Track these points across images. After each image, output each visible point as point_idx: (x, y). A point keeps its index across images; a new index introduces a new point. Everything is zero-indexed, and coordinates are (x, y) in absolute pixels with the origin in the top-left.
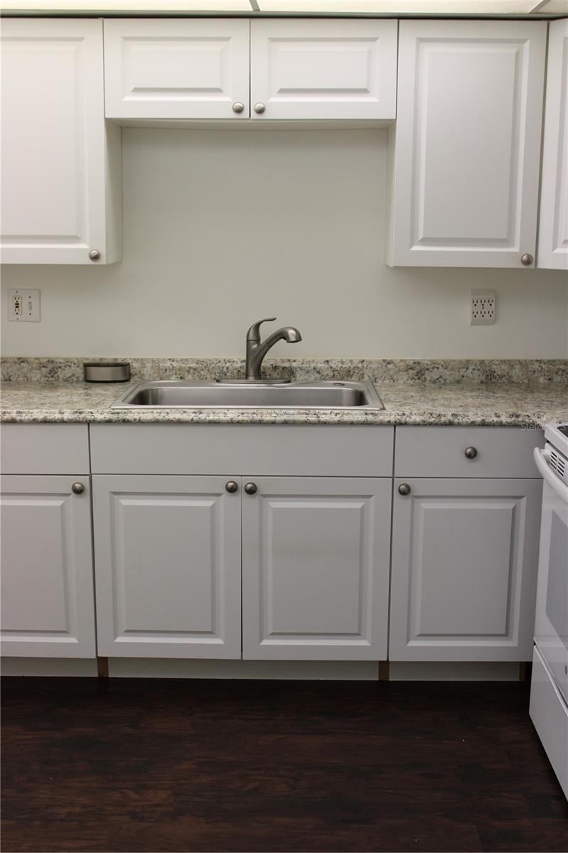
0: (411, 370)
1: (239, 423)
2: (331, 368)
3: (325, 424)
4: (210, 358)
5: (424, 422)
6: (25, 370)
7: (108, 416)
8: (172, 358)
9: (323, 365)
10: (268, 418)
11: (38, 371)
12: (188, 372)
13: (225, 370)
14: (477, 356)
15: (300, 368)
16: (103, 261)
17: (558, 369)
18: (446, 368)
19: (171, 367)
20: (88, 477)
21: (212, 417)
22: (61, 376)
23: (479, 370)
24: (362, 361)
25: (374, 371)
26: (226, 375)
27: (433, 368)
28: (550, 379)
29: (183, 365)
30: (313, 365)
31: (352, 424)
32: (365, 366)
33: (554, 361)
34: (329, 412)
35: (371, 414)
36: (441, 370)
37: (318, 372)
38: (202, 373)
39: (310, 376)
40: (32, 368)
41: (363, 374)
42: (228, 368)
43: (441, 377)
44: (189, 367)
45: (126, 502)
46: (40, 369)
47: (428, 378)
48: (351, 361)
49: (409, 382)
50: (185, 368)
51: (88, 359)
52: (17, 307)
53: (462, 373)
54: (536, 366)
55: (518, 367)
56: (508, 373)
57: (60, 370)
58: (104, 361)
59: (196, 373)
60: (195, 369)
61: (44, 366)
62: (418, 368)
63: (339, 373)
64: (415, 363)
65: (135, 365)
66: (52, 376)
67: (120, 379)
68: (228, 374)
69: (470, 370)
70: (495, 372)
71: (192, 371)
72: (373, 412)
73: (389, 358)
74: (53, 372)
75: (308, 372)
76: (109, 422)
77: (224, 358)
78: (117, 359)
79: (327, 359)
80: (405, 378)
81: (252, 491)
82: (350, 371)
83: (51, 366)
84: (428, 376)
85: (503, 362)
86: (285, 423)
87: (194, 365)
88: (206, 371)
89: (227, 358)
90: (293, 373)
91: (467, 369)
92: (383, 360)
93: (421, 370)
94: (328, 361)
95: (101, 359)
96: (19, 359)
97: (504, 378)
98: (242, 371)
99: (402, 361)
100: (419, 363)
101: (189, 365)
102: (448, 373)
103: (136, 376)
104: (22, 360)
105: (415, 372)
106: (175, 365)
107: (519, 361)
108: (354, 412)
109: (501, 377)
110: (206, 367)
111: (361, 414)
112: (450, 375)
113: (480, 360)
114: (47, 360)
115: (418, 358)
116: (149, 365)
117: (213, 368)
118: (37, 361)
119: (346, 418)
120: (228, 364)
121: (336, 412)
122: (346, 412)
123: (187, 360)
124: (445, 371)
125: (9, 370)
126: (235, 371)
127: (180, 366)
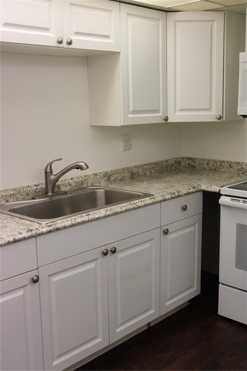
0: (105, 177)
1: (108, 216)
2: (75, 181)
5: (171, 197)
7: (48, 229)
9: (71, 181)
12: (10, 197)
13: (28, 192)
14: (125, 166)
15: (62, 184)
17: (153, 167)
18: (118, 174)
21: (96, 216)
23: (128, 172)
24: (86, 176)
25: (92, 180)
26: (29, 195)
27: (113, 174)
28: (150, 172)
30: (67, 181)
31: (149, 205)
32: (88, 178)
33: (150, 164)
35: (152, 198)
36: (116, 175)
37: (70, 185)
38: (17, 196)
39: (67, 188)
41: (88, 182)
42: (30, 191)
43: (116, 178)
44: (11, 194)
47: (112, 179)
48: (81, 177)
49: (105, 183)
50: (8, 195)
53: (123, 175)
54: (145, 167)
55: (140, 168)
56: (138, 172)
59: (14, 196)
60: (14, 195)
62: (108, 175)
63: (78, 184)
64: (105, 173)
68: (30, 194)
69: (126, 173)
70: (133, 172)
71: (12, 196)
73: (95, 173)
75: (66, 186)
76: (50, 232)
77: (26, 185)
79: (71, 177)
80: (104, 181)
81: (114, 252)
82: (83, 182)
84: (112, 178)
85: (135, 167)
86: (126, 211)
87: (12, 192)
88: (19, 195)
89: (27, 185)
90: (59, 188)
91: (125, 172)
92: (93, 174)
93: (109, 176)
94: (72, 179)
97: (137, 174)
98: (37, 191)
99: (100, 173)
100: (107, 173)
101: (10, 193)
102: (118, 176)
105: (107, 177)
106: (3, 194)
107: (139, 166)
109: (136, 174)
110: (19, 192)
112: (119, 176)
113: (127, 168)
115: (105, 170)
120: (29, 189)
123: (7, 190)
124: (117, 175)
126: (33, 192)
127: (5, 194)
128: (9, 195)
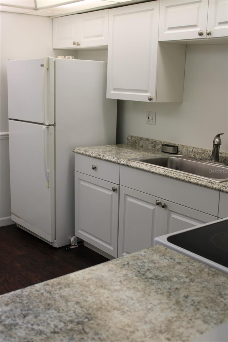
3: (191, 183)
4: (207, 149)
6: (147, 144)
7: (124, 163)
8: (194, 146)
10: (171, 175)
11: (150, 145)
12: (198, 154)
16: (154, 101)
19: (192, 151)
20: (118, 185)
22: (157, 148)
26: (211, 158)
29: (196, 151)
31: (201, 185)
34: (195, 178)
35: (212, 183)
38: (202, 155)
40: (149, 143)
44: (198, 152)
45: (129, 199)
46: (151, 144)
51: (167, 142)
52: (149, 118)
57: (157, 145)
58: (171, 145)
59: (200, 155)
60: (200, 153)
61: (152, 143)
65: (180, 148)
66: (154, 148)
67: (171, 152)
71: (199, 153)
72: (212, 182)
74: (155, 146)
76: (124, 165)
78: (176, 144)
81: (164, 207)
83: (154, 143)
86: (177, 179)
87: (200, 151)
95: (171, 143)
96: (147, 139)
101: (198, 151)
103: (180, 152)
104: (148, 140)
106: (193, 150)
108: (205, 180)
110: (204, 153)
111: (207, 182)
114: (154, 141)
116: (185, 148)
117: (207, 153)
118: (152, 141)
119: (200, 182)
121: (198, 178)
122: (202, 179)
125: (143, 143)
127: (195, 151)
128: (197, 152)
